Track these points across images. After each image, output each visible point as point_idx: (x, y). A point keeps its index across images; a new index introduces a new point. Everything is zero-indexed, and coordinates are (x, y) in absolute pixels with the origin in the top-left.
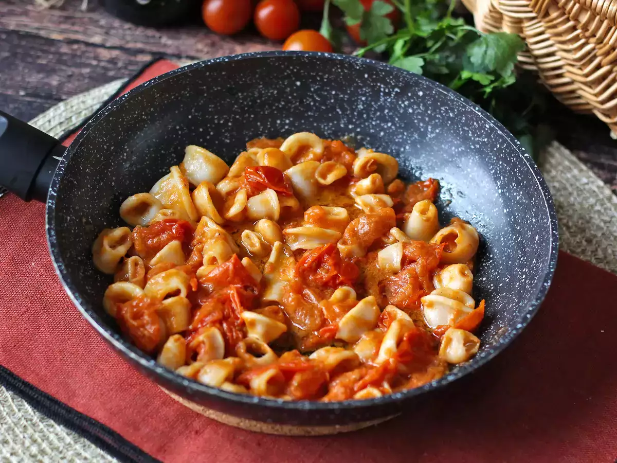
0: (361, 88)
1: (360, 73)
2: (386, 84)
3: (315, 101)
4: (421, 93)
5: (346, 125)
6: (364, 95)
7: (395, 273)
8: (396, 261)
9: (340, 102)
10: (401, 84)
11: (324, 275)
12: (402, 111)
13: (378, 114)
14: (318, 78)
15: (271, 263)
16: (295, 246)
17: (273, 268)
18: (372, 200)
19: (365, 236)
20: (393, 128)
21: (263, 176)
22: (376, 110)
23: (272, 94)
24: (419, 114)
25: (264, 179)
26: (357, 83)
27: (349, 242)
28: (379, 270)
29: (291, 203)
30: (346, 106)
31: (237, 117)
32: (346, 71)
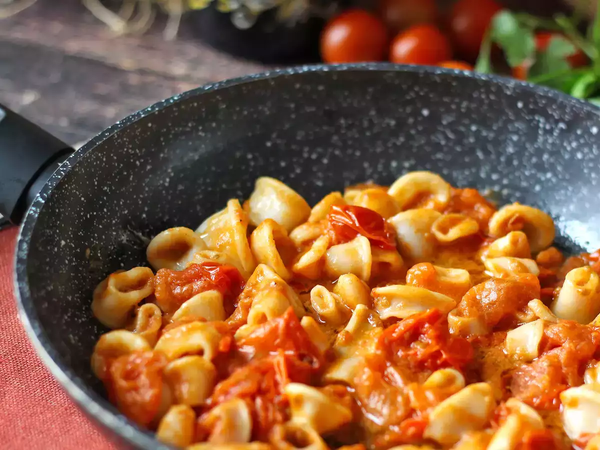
0: (512, 122)
1: (512, 101)
2: (548, 117)
3: (447, 138)
4: (594, 130)
5: (489, 176)
6: (516, 132)
7: (529, 362)
8: (532, 347)
9: (482, 143)
10: (567, 117)
11: (419, 350)
12: (567, 156)
13: (534, 160)
14: (453, 107)
15: (347, 332)
16: (386, 313)
17: (351, 339)
18: (509, 264)
19: (489, 307)
20: (554, 180)
21: (353, 217)
22: (531, 156)
23: (388, 125)
24: (591, 160)
25: (354, 222)
26: (507, 115)
27: (466, 312)
28: (506, 356)
29: (391, 258)
30: (490, 147)
31: (337, 152)
32: (492, 97)
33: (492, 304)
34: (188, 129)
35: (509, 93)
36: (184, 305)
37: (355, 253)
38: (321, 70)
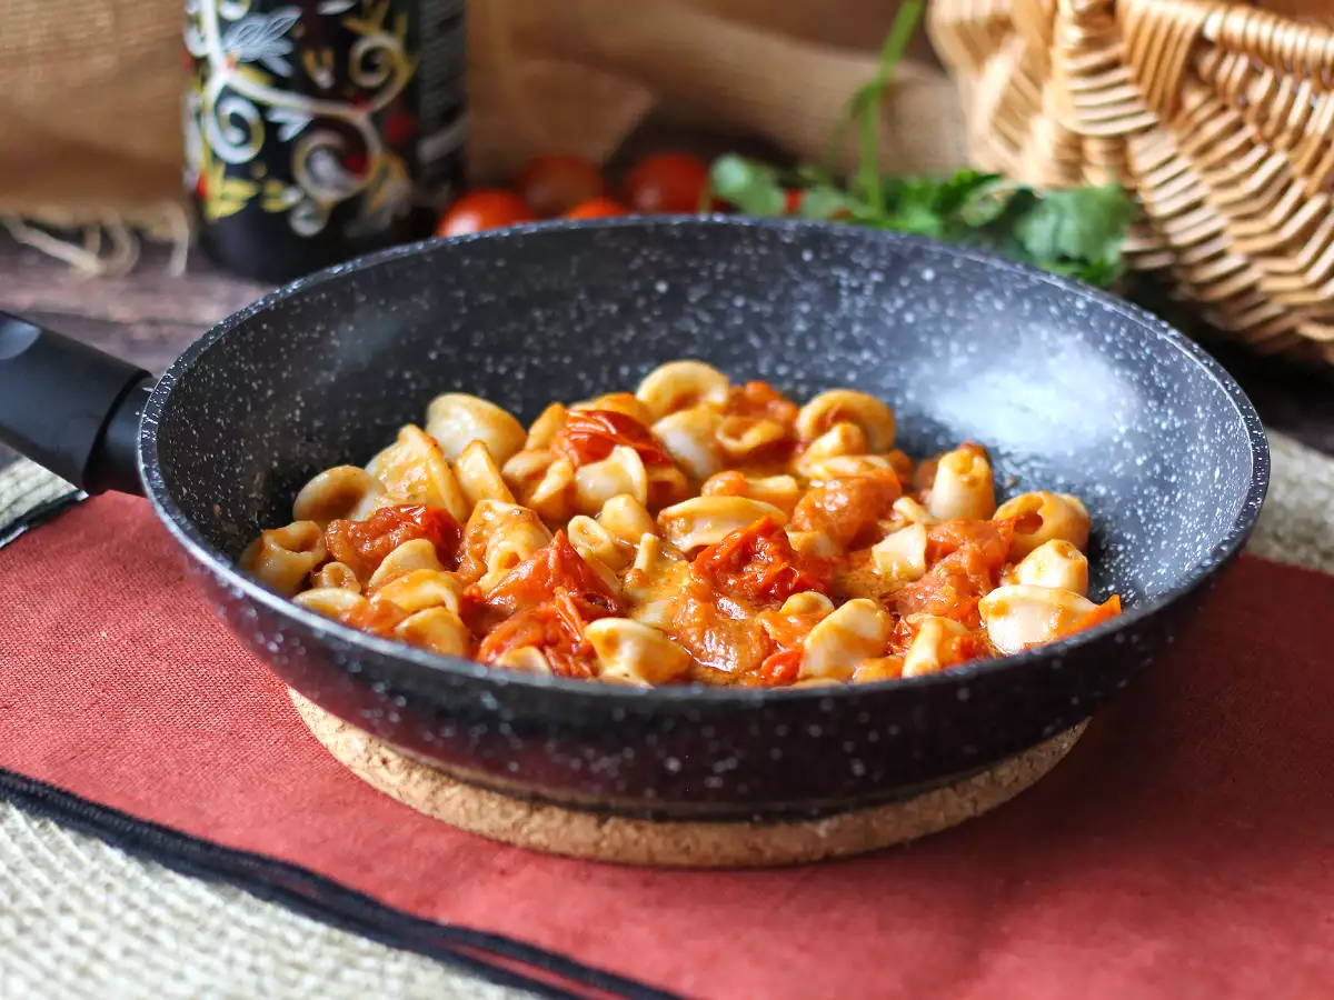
0: (796, 284)
1: (793, 252)
2: (853, 268)
3: (700, 323)
4: (929, 275)
5: (772, 369)
6: (807, 298)
7: (914, 579)
8: (916, 560)
9: (755, 322)
10: (883, 263)
11: (758, 573)
12: (890, 322)
13: (840, 336)
14: (704, 274)
15: (639, 570)
16: (686, 543)
17: (645, 580)
18: (849, 466)
19: (840, 516)
20: (875, 361)
21: (605, 421)
22: (834, 330)
23: (607, 312)
24: (928, 321)
25: (607, 428)
26: (787, 275)
27: (807, 525)
28: (878, 578)
29: (670, 475)
30: (768, 327)
31: (536, 362)
32: (763, 251)
33: (841, 511)
34: (316, 336)
35: (787, 240)
36: (387, 561)
37: (618, 471)
38: (499, 235)
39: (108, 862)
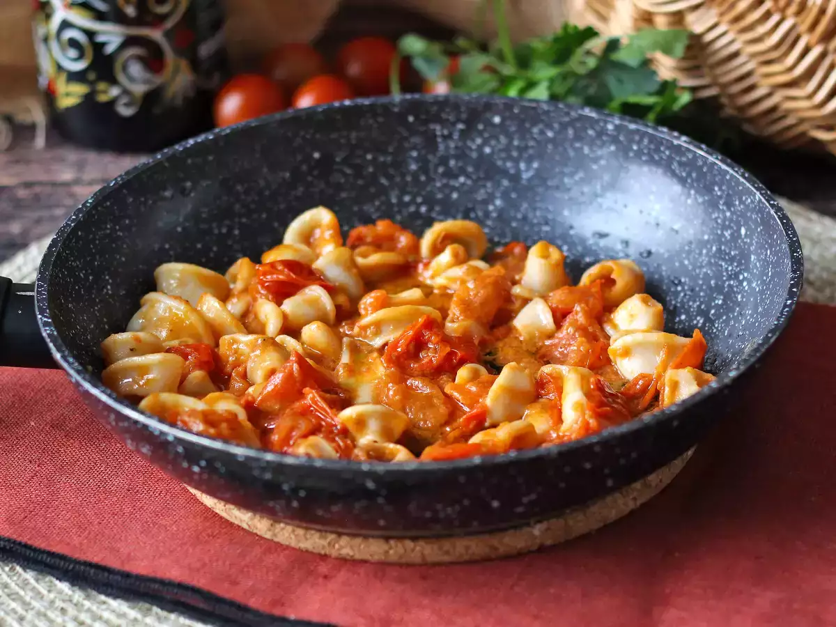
0: (406, 139)
1: (402, 117)
2: (443, 122)
3: (345, 175)
4: (497, 120)
5: (400, 198)
6: (414, 148)
7: (550, 336)
8: (547, 320)
9: (382, 169)
10: (464, 116)
12: (474, 155)
13: (441, 170)
14: (343, 141)
17: (352, 370)
20: (469, 182)
21: (285, 271)
22: (437, 166)
23: (284, 179)
24: (501, 150)
26: (400, 133)
30: (391, 171)
31: (244, 220)
32: (381, 119)
34: (108, 231)
35: (396, 110)
38: (207, 139)
39: (61, 592)
